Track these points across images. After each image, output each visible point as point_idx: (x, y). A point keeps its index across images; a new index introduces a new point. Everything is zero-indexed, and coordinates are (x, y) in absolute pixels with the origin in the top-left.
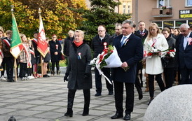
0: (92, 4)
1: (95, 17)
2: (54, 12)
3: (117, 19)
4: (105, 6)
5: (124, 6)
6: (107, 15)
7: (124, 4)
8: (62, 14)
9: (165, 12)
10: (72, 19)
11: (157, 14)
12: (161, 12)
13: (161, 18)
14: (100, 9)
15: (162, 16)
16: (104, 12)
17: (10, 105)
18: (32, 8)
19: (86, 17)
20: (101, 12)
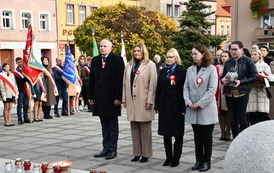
0: (181, 26)
1: (185, 40)
2: (139, 34)
3: (210, 41)
4: (196, 26)
5: (222, 27)
6: (199, 38)
7: (223, 24)
8: (149, 37)
9: (270, 32)
10: (160, 43)
11: (261, 35)
12: (266, 32)
13: (266, 40)
14: (191, 30)
15: (267, 37)
16: (195, 34)
17: (87, 138)
18: (116, 31)
19: (174, 40)
20: (192, 34)
